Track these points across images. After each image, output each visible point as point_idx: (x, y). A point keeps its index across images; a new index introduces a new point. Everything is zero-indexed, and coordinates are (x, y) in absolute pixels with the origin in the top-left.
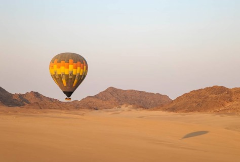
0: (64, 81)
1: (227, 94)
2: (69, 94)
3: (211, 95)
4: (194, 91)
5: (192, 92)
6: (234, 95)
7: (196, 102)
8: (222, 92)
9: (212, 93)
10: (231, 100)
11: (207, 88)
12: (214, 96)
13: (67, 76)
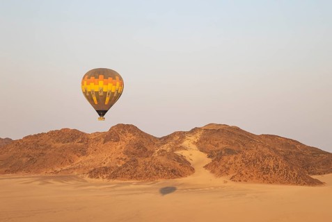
0: (95, 99)
1: (81, 142)
2: (102, 113)
3: (57, 144)
4: (30, 136)
5: (26, 138)
6: (91, 145)
7: (28, 156)
8: (73, 139)
9: (57, 141)
10: (84, 153)
11: (52, 132)
12: (60, 145)
13: (97, 93)
